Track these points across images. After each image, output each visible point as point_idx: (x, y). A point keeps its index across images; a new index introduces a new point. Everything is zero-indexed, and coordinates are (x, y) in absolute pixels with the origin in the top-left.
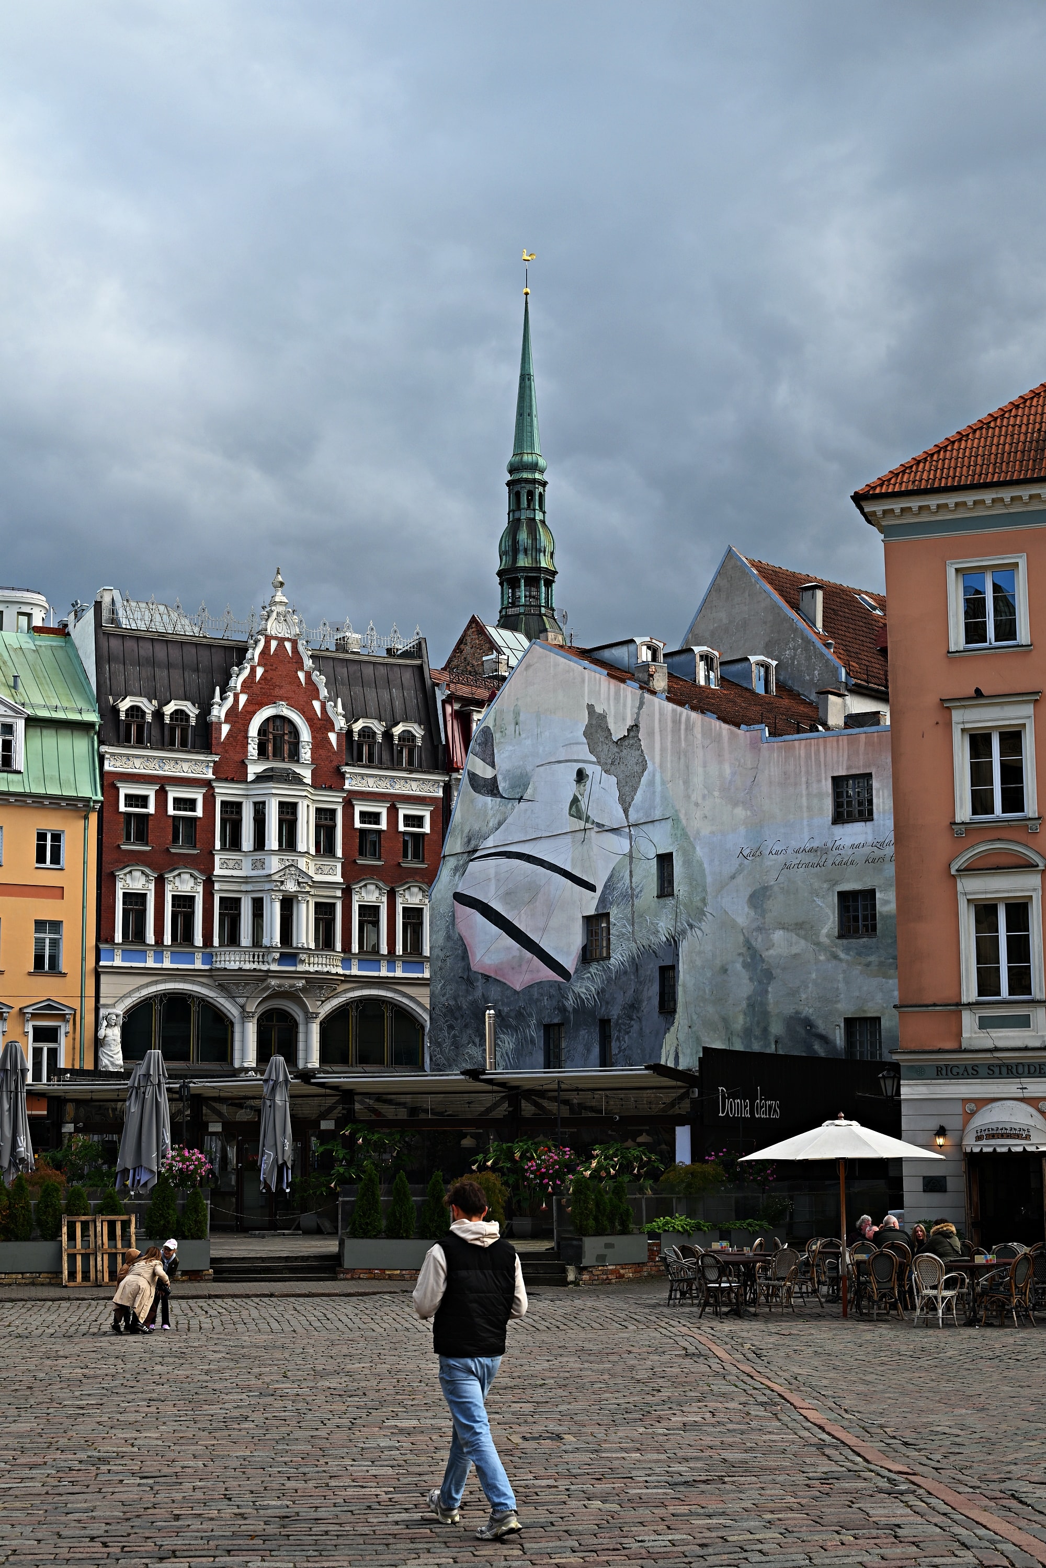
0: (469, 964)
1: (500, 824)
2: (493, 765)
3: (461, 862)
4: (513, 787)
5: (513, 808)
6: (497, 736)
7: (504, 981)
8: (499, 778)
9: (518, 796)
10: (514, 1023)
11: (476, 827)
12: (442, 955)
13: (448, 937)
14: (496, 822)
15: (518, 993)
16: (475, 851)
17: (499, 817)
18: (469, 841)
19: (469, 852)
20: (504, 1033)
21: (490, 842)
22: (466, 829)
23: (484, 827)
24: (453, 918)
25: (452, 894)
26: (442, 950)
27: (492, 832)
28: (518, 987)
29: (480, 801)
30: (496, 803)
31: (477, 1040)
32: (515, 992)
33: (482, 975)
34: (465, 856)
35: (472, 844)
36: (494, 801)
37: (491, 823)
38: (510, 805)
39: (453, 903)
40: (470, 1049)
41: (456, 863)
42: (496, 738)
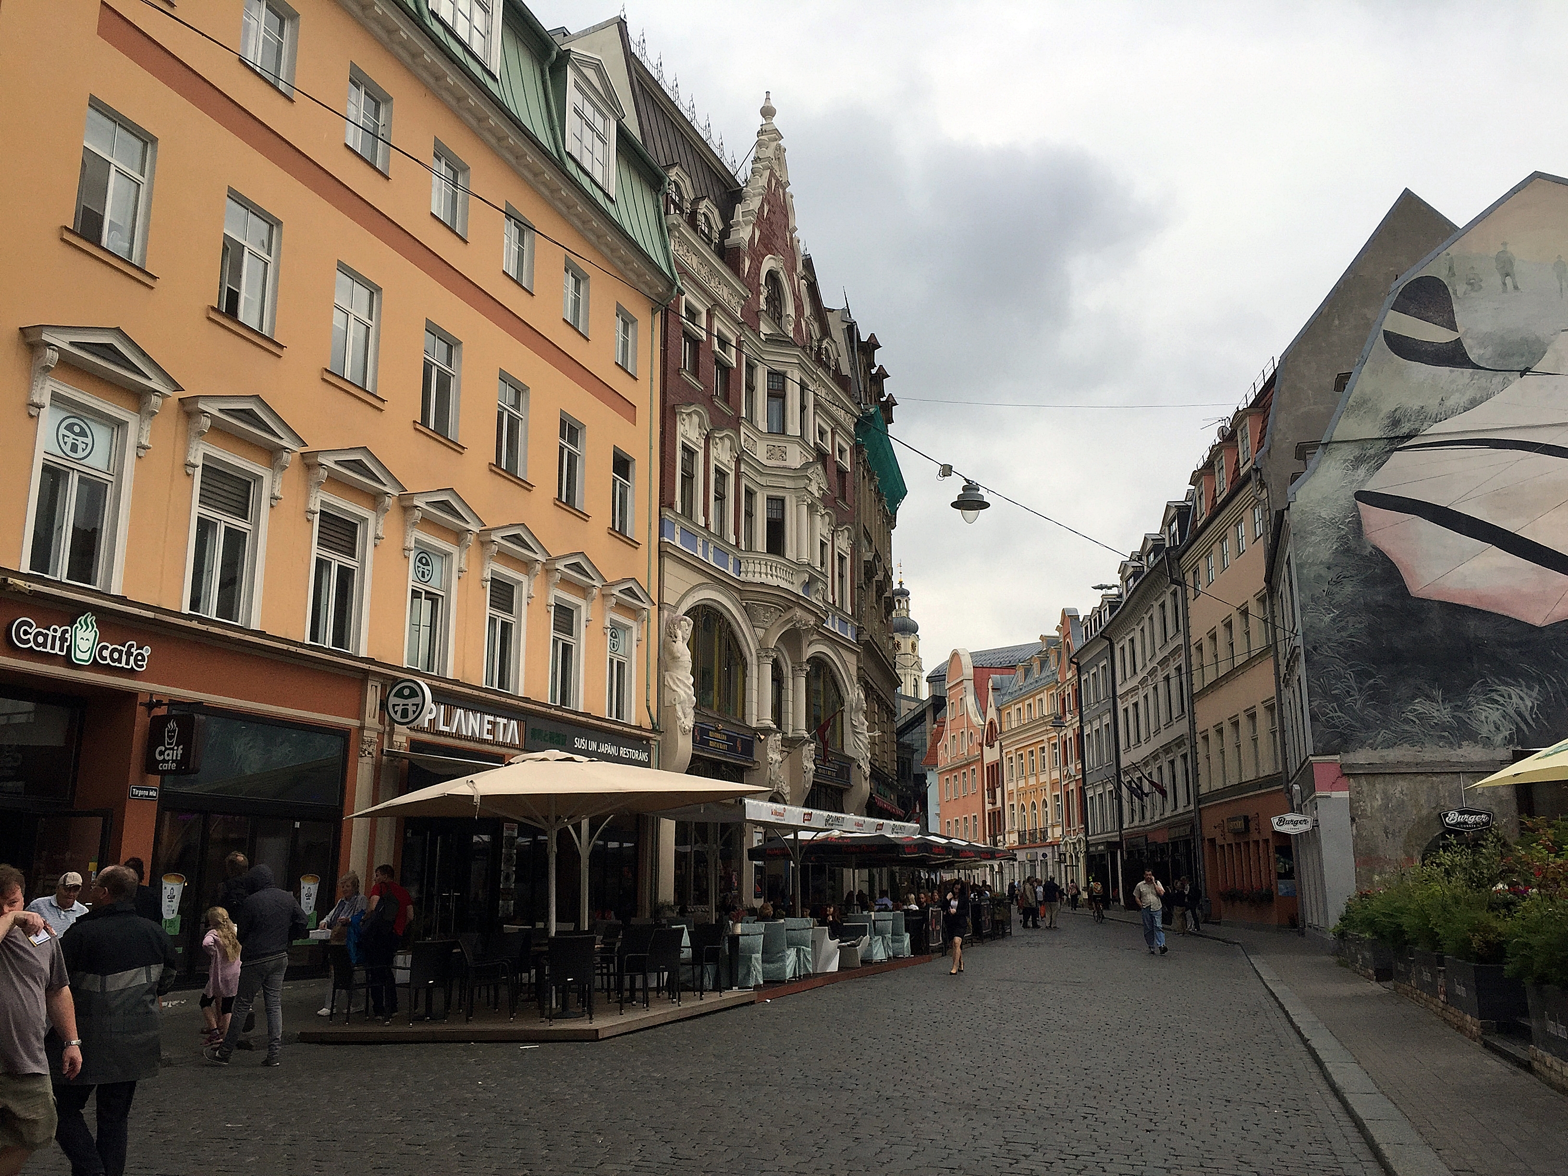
0: (1403, 588)
1: (1474, 403)
2: (1453, 327)
3: (1372, 452)
4: (1503, 355)
5: (1505, 384)
6: (1458, 289)
7: (1501, 612)
8: (1467, 344)
9: (1522, 367)
10: (1533, 671)
11: (1415, 404)
12: (1330, 575)
13: (1345, 550)
14: (1464, 400)
15: (1541, 629)
16: (1409, 437)
17: (1469, 394)
18: (1396, 423)
19: (1391, 439)
20: (1508, 684)
21: (1437, 428)
22: (1387, 407)
23: (1432, 405)
24: (1358, 525)
25: (1351, 493)
26: (1329, 568)
27: (1454, 413)
28: (1539, 621)
29: (1421, 371)
30: (1463, 375)
31: (1438, 694)
32: (1532, 628)
33: (1440, 602)
34: (1382, 444)
35: (1404, 429)
36: (1458, 371)
37: (1451, 403)
38: (1500, 377)
39: (1356, 505)
40: (1420, 705)
41: (1357, 453)
42: (1455, 293)
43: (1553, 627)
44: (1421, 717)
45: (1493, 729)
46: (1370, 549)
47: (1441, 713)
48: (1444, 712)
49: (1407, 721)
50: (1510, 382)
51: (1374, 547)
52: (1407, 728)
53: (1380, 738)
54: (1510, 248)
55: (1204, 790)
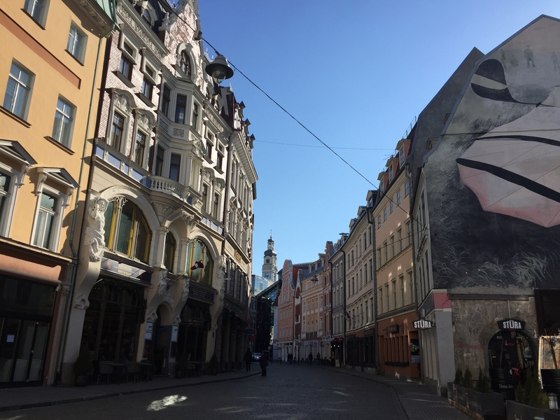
0: (479, 208)
1: (514, 118)
2: (504, 82)
3: (465, 140)
4: (528, 96)
5: (529, 110)
6: (507, 64)
7: (528, 220)
8: (511, 91)
9: (537, 102)
10: (544, 249)
11: (486, 118)
12: (444, 199)
13: (451, 187)
14: (510, 116)
15: (547, 229)
16: (483, 133)
17: (512, 114)
18: (476, 126)
19: (474, 134)
20: (531, 256)
21: (496, 129)
22: (473, 119)
23: (494, 119)
24: (457, 175)
25: (454, 159)
26: (443, 195)
27: (505, 122)
28: (546, 225)
29: (489, 103)
30: (509, 105)
31: (496, 259)
32: (543, 228)
33: (497, 214)
34: (470, 136)
35: (481, 129)
36: (507, 103)
37: (504, 117)
38: (526, 107)
39: (457, 165)
40: (488, 265)
41: (458, 140)
42: (505, 66)
43: (554, 228)
44: (488, 271)
45: (524, 278)
46: (463, 187)
47: (498, 269)
48: (499, 269)
49: (480, 273)
50: (531, 109)
51: (466, 186)
52: (481, 276)
53: (467, 282)
54: (531, 48)
55: (379, 314)
